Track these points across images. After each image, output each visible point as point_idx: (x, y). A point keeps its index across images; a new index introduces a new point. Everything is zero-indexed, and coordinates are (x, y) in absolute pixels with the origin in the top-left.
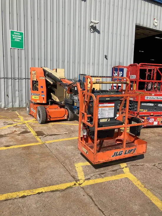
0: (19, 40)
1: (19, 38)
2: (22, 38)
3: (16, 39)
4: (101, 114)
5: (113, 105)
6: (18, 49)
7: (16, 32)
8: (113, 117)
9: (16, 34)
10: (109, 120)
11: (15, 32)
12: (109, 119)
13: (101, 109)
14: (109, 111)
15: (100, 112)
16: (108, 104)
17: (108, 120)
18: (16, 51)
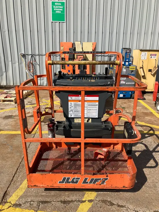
0: (60, 12)
1: (60, 10)
2: (63, 9)
3: (57, 11)
4: (75, 111)
5: (97, 98)
6: (60, 22)
7: (58, 2)
8: (97, 117)
9: (57, 5)
10: (90, 121)
11: (56, 2)
12: (90, 119)
13: (75, 104)
14: (88, 108)
15: (73, 108)
16: (87, 96)
17: (88, 121)
18: (57, 24)
